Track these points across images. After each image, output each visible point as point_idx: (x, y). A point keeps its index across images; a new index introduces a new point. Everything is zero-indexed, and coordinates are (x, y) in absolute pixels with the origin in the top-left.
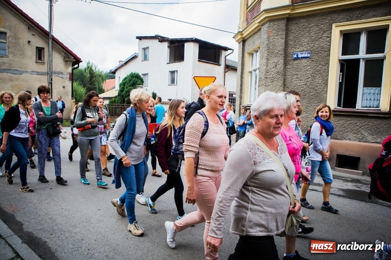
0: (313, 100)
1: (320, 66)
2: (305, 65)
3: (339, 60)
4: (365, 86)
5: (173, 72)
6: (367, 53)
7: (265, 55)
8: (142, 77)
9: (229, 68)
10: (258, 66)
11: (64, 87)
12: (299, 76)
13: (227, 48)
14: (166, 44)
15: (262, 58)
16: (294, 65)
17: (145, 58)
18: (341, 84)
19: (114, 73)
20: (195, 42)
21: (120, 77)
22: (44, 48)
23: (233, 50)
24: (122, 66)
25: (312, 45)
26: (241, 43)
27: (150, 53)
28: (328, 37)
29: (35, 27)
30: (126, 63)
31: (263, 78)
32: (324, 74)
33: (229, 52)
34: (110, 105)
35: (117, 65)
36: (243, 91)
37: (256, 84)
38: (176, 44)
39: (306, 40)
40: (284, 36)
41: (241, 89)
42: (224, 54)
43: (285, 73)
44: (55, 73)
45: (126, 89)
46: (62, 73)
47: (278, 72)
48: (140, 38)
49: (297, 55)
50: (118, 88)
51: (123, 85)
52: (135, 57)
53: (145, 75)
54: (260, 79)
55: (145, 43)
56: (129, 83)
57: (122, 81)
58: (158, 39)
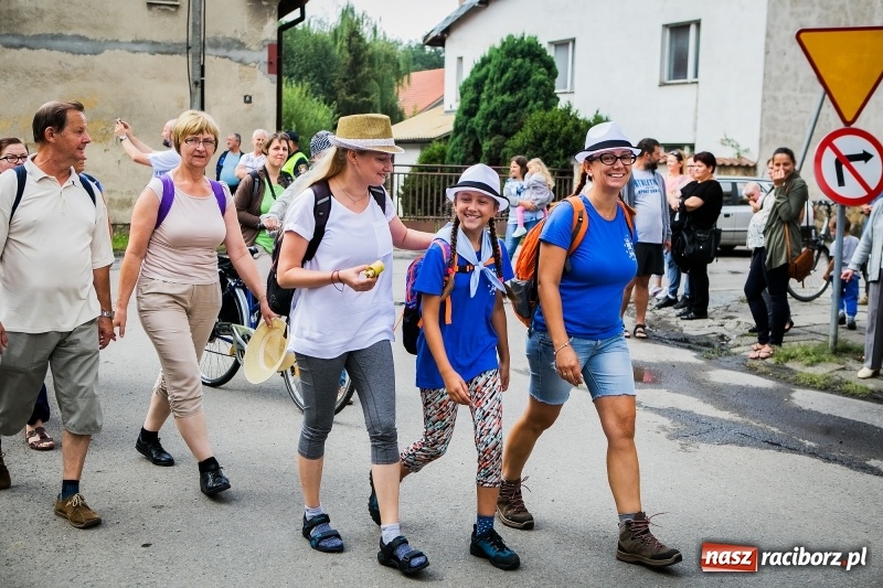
5: (679, 30)
8: (550, 52)
11: (248, 100)
19: (439, 41)
21: (461, 59)
24: (472, 11)
30: (487, 1)
34: (421, 169)
44: (215, 45)
45: (484, 105)
46: (241, 45)
50: (453, 101)
51: (475, 88)
53: (561, 45)
56: (499, 79)
57: (472, 73)
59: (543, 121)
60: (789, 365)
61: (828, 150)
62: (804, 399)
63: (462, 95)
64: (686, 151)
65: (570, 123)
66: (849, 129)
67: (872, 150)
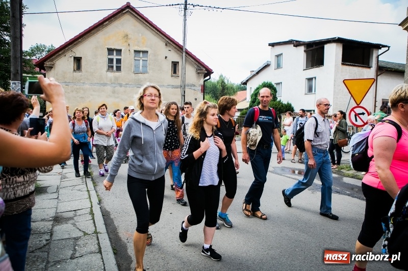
5: (310, 80)
8: (275, 86)
9: (383, 70)
11: (196, 99)
14: (302, 49)
17: (279, 66)
19: (245, 83)
20: (338, 42)
21: (251, 88)
22: (178, 62)
23: (389, 47)
24: (254, 76)
27: (284, 60)
29: (171, 43)
30: (258, 73)
34: (240, 117)
35: (249, 75)
38: (314, 47)
42: (376, 53)
44: (188, 86)
46: (194, 86)
48: (272, 45)
50: (249, 99)
51: (254, 96)
52: (267, 66)
53: (278, 84)
55: (278, 50)
57: (254, 92)
58: (293, 43)
59: (273, 104)
60: (342, 170)
61: (352, 112)
62: (346, 180)
63: (251, 97)
64: (312, 112)
65: (281, 105)
66: (358, 106)
67: (365, 112)
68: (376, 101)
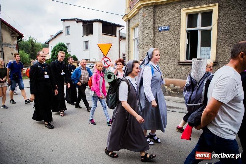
0: (172, 56)
1: (175, 35)
2: (166, 34)
3: (186, 31)
4: (201, 46)
5: (86, 42)
6: (202, 26)
7: (142, 29)
8: (66, 45)
9: (122, 38)
10: (138, 36)
12: (163, 41)
13: (120, 25)
14: (81, 24)
15: (140, 31)
16: (160, 35)
17: (68, 33)
18: (188, 45)
19: (48, 43)
20: (100, 22)
21: (51, 46)
23: (124, 27)
24: (53, 39)
25: (170, 22)
26: (127, 22)
27: (71, 30)
28: (179, 17)
30: (55, 37)
31: (141, 43)
32: (178, 40)
33: (122, 28)
35: (50, 38)
36: (130, 52)
37: (137, 48)
38: (87, 24)
39: (166, 19)
40: (152, 17)
41: (129, 51)
42: (118, 29)
43: (154, 40)
44: (5, 45)
45: (56, 54)
46: (10, 45)
47: (150, 39)
48: (64, 20)
49: (161, 29)
50: (50, 53)
52: (61, 33)
53: (68, 44)
54: (139, 44)
55: (67, 23)
56: (58, 50)
57: (53, 49)
58: (76, 20)
61: (103, 60)
63: (52, 52)
64: (88, 60)
66: (105, 57)
67: (108, 60)
68: (119, 54)
